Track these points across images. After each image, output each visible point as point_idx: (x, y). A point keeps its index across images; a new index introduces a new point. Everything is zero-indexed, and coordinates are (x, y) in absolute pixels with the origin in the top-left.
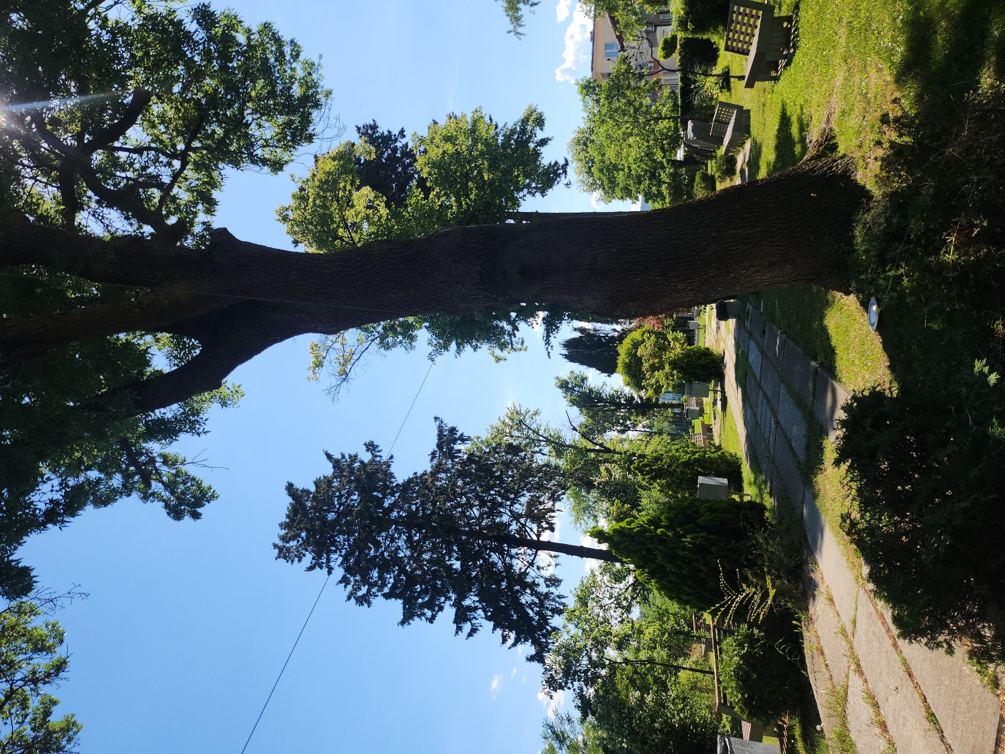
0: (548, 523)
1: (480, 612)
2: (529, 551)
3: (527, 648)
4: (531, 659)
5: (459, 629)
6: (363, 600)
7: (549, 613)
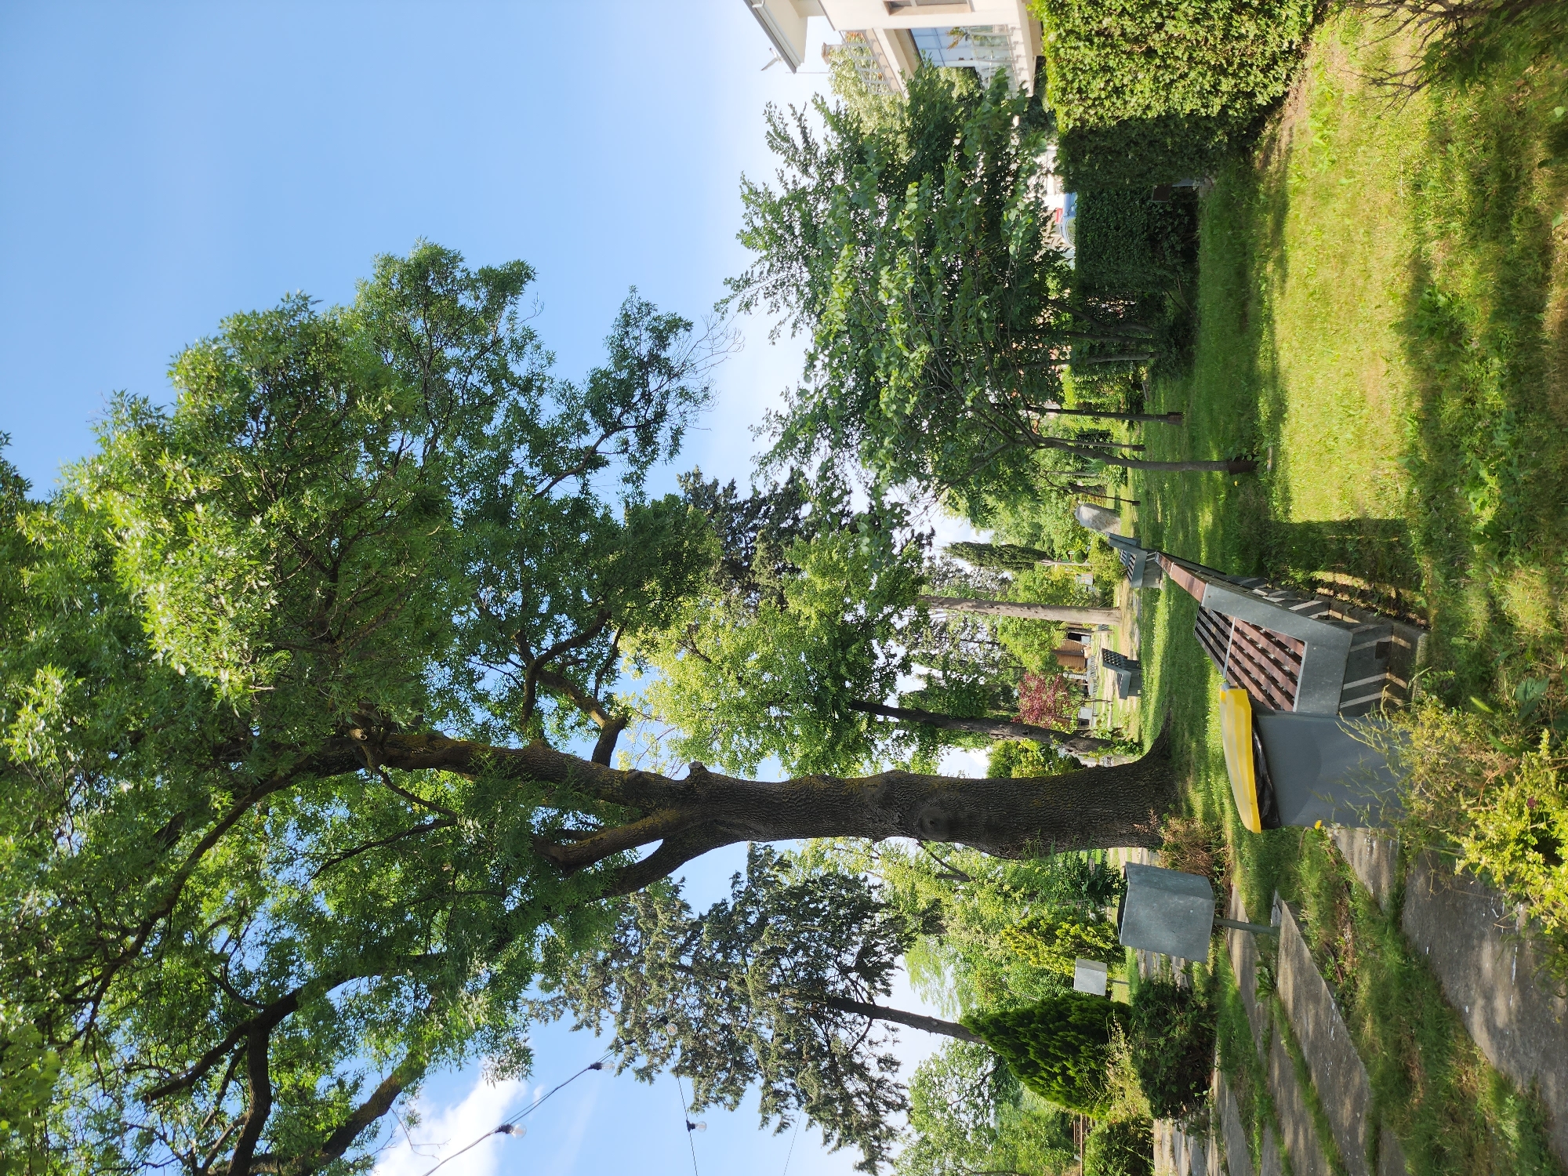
0: (884, 983)
1: (792, 1100)
2: (859, 1019)
3: (855, 1153)
4: (861, 1167)
5: (765, 1120)
6: (645, 1074)
7: (883, 1107)
